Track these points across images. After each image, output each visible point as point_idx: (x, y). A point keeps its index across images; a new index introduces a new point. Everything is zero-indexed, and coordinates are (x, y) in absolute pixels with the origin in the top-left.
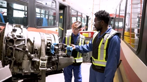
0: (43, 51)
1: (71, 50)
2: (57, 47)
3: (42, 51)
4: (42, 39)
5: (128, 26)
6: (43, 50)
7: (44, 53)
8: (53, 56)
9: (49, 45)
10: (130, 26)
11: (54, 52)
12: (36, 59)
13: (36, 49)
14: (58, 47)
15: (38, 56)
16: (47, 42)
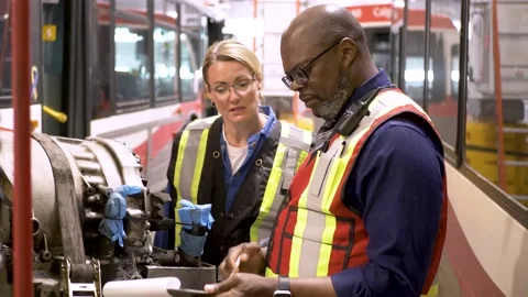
0: (73, 233)
1: (204, 224)
2: (134, 212)
3: (63, 231)
4: (57, 167)
5: (484, 87)
6: (71, 226)
7: (74, 241)
8: (116, 261)
9: (92, 198)
10: (491, 88)
11: (124, 233)
14: (142, 208)
15: (44, 257)
16: (84, 185)
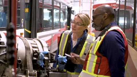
0: (30, 63)
1: (64, 62)
2: (46, 58)
3: (27, 63)
4: (26, 46)
6: (30, 62)
7: (30, 66)
8: (41, 71)
9: (35, 54)
11: (43, 64)
12: (21, 75)
13: (20, 61)
14: (48, 57)
15: (22, 70)
16: (33, 51)
